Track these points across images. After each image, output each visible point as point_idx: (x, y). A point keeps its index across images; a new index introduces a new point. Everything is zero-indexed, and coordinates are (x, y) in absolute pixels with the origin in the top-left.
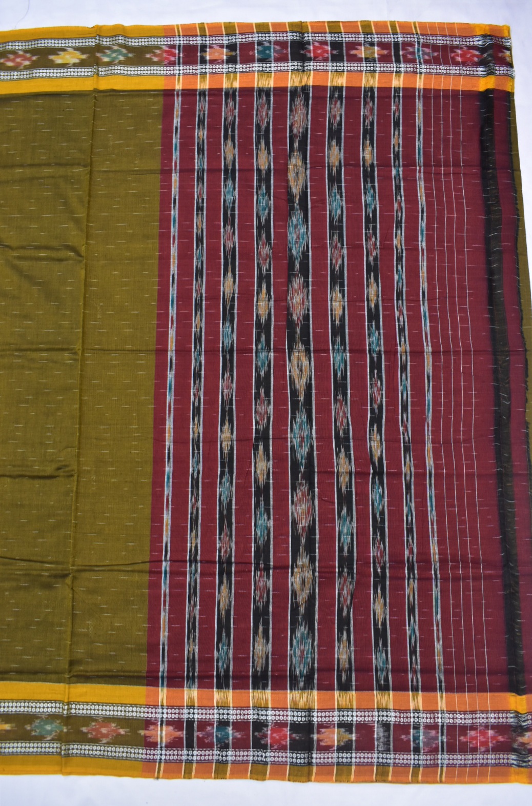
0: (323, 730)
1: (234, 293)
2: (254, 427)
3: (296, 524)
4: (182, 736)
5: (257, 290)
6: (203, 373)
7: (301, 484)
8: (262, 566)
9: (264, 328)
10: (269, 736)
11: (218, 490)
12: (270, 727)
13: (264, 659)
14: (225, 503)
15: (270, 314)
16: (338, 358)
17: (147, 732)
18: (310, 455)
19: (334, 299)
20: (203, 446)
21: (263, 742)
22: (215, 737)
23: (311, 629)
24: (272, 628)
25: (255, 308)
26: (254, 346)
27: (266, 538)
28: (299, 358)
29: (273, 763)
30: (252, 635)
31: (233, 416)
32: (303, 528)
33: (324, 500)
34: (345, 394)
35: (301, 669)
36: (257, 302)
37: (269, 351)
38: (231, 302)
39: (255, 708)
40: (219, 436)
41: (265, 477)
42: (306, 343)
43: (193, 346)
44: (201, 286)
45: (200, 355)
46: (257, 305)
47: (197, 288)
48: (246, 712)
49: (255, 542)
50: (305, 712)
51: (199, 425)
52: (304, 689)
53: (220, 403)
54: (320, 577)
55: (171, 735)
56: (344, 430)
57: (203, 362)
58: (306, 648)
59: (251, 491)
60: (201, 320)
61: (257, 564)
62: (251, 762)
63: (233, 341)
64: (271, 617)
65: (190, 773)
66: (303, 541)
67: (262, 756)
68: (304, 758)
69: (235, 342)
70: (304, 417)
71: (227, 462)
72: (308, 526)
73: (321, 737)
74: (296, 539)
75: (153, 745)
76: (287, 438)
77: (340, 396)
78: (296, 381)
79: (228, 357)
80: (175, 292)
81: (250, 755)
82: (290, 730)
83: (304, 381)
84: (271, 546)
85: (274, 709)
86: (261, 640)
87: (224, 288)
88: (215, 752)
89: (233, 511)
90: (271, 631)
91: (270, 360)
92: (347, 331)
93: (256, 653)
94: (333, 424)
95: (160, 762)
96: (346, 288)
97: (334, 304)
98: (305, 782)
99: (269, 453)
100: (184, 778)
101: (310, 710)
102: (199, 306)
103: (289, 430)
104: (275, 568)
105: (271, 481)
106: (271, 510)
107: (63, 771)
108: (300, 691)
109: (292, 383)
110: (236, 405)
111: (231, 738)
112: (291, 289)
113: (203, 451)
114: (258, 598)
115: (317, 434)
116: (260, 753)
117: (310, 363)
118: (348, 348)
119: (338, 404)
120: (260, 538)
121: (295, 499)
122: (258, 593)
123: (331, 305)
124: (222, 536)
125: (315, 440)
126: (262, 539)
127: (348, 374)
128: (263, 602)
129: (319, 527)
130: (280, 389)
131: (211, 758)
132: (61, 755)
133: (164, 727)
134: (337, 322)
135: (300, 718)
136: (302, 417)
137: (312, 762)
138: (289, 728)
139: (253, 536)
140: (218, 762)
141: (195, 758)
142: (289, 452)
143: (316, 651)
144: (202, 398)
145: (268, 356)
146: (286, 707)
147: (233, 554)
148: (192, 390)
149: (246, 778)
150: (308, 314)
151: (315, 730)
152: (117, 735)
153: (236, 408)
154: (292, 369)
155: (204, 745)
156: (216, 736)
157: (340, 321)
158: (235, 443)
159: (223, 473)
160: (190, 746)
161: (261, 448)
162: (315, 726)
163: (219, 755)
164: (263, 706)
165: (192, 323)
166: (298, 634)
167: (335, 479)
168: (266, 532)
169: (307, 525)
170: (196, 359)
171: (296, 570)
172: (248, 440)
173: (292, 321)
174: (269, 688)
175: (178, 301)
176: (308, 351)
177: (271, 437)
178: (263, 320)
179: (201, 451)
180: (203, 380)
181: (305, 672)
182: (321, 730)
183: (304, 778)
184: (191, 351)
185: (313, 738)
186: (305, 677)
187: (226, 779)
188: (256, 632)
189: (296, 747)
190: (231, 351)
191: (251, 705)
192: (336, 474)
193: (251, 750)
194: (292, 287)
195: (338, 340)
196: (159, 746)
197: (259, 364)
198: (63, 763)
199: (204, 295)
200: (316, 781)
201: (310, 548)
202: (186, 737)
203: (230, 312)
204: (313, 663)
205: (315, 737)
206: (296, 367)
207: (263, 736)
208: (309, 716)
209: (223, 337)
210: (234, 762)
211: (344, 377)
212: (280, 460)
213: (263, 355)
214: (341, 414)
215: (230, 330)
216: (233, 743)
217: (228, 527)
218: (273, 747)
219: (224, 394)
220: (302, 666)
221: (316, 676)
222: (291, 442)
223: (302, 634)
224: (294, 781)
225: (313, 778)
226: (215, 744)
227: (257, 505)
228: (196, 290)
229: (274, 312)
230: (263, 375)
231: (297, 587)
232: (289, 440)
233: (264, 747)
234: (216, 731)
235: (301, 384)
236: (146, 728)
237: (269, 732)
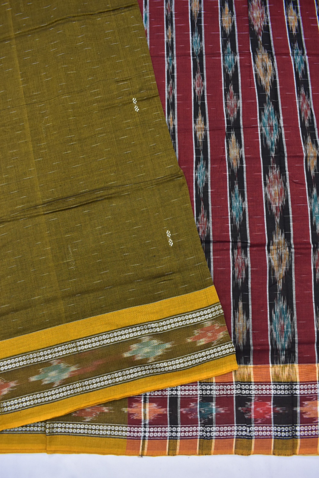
0: (306, 403)
1: (200, 11)
2: (225, 119)
3: (270, 204)
4: (165, 413)
5: (221, 8)
6: (175, 74)
7: (272, 168)
8: (239, 244)
9: (229, 37)
10: (252, 411)
11: (194, 175)
12: (253, 402)
13: (245, 335)
14: (201, 187)
15: (233, 26)
16: (298, 59)
17: (130, 409)
18: (279, 142)
19: (289, 14)
20: (178, 136)
21: (246, 417)
22: (198, 413)
23: (290, 305)
24: (252, 304)
25: (220, 22)
26: (221, 52)
27: (242, 218)
28: (262, 60)
29: (258, 437)
30: (232, 311)
31: (205, 110)
32: (277, 208)
33: (295, 183)
34: (307, 90)
35: (282, 343)
36: (221, 17)
37: (235, 54)
38: (198, 17)
39: (237, 382)
40: (193, 127)
41: (239, 162)
42: (268, 48)
43: (166, 53)
44: (171, 6)
45: (173, 59)
46: (221, 20)
47: (167, 8)
48: (229, 387)
49: (232, 222)
50: (288, 385)
51: (174, 118)
52: (286, 362)
53: (193, 99)
54: (295, 253)
55: (155, 412)
56: (309, 120)
57: (175, 66)
58: (286, 323)
59: (226, 175)
60: (172, 32)
61: (235, 242)
62: (235, 437)
63: (202, 48)
64: (250, 293)
65: (175, 449)
66: (278, 220)
67: (246, 431)
68: (289, 431)
69: (204, 48)
70: (271, 108)
71: (202, 150)
72: (282, 206)
73: (304, 409)
74: (271, 218)
75: (137, 423)
76: (257, 127)
77: (302, 91)
78: (262, 78)
79: (198, 61)
80: (148, 11)
81: (235, 430)
82: (274, 404)
83: (269, 78)
84: (248, 225)
85: (257, 383)
86: (241, 317)
87: (191, 8)
88: (199, 428)
89: (210, 194)
90: (250, 307)
91: (237, 63)
92: (303, 39)
93: (237, 329)
94: (298, 115)
95: (144, 439)
96: (299, 6)
97: (289, 17)
98: (291, 455)
99: (241, 141)
100: (169, 455)
101: (292, 383)
102: (169, 21)
103: (258, 120)
104: (252, 246)
105: (245, 165)
106: (246, 193)
107: (47, 449)
108: (282, 365)
109: (258, 80)
110: (208, 100)
111: (214, 413)
112: (251, 6)
113: (179, 140)
114: (236, 275)
115: (284, 123)
116: (244, 428)
117: (273, 65)
118: (306, 52)
119: (301, 98)
120: (236, 219)
121: (268, 182)
122: (237, 270)
123: (288, 19)
124: (200, 218)
125: (283, 129)
126: (237, 219)
127: (308, 73)
128: (242, 278)
129: (292, 207)
130: (248, 85)
131: (195, 433)
132: (46, 433)
133: (148, 405)
134: (294, 32)
135: (283, 391)
136: (269, 109)
137: (296, 435)
138: (272, 402)
139: (229, 217)
140: (202, 437)
141: (179, 434)
142: (260, 140)
143: (296, 325)
144: (176, 95)
145: (234, 59)
146: (268, 380)
147: (211, 234)
148: (166, 89)
149: (231, 453)
150: (268, 26)
151: (298, 404)
152: (100, 413)
153: (208, 103)
154: (257, 68)
155: (188, 421)
156: (200, 412)
157: (297, 31)
158: (208, 132)
159: (198, 160)
160: (174, 423)
161: (233, 137)
162: (299, 399)
163: (203, 431)
164: (246, 380)
165: (164, 35)
166: (278, 310)
167: (304, 163)
168: (241, 213)
169: (280, 205)
170: (169, 64)
171: (272, 247)
172: (220, 129)
173: (254, 31)
174: (251, 362)
175: (150, 18)
176: (270, 54)
177: (242, 127)
178: (228, 31)
179: (177, 141)
180: (176, 80)
181: (286, 345)
182: (304, 402)
183: (289, 452)
184: (164, 57)
185: (296, 411)
186: (286, 351)
187: (210, 454)
188: (236, 308)
189: (279, 420)
190: (201, 56)
191: (234, 381)
192: (304, 159)
193: (235, 425)
194: (252, 5)
195: (296, 45)
196: (143, 423)
197: (227, 65)
198: (48, 441)
199: (174, 13)
200: (301, 454)
201: (285, 226)
202: (170, 414)
203: (197, 25)
204: (294, 337)
205: (298, 409)
206: (261, 67)
207: (246, 410)
208: (292, 389)
209: (193, 44)
210: (218, 438)
211: (305, 75)
212: (251, 147)
213: (230, 58)
214: (305, 106)
215: (199, 39)
216: (216, 418)
217: (205, 209)
218: (257, 421)
219: (196, 91)
220: (283, 340)
221: (297, 350)
222: (261, 130)
223: (281, 310)
224: (279, 455)
225: (298, 450)
226: (199, 420)
227: (232, 189)
228: (167, 9)
229: (237, 25)
230: (231, 75)
231: (275, 263)
232: (259, 128)
233: (248, 422)
234: (200, 407)
235: (266, 81)
236: (130, 406)
237: (253, 407)
